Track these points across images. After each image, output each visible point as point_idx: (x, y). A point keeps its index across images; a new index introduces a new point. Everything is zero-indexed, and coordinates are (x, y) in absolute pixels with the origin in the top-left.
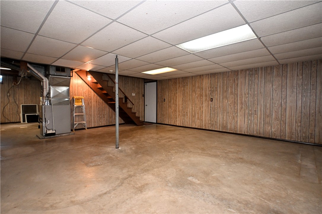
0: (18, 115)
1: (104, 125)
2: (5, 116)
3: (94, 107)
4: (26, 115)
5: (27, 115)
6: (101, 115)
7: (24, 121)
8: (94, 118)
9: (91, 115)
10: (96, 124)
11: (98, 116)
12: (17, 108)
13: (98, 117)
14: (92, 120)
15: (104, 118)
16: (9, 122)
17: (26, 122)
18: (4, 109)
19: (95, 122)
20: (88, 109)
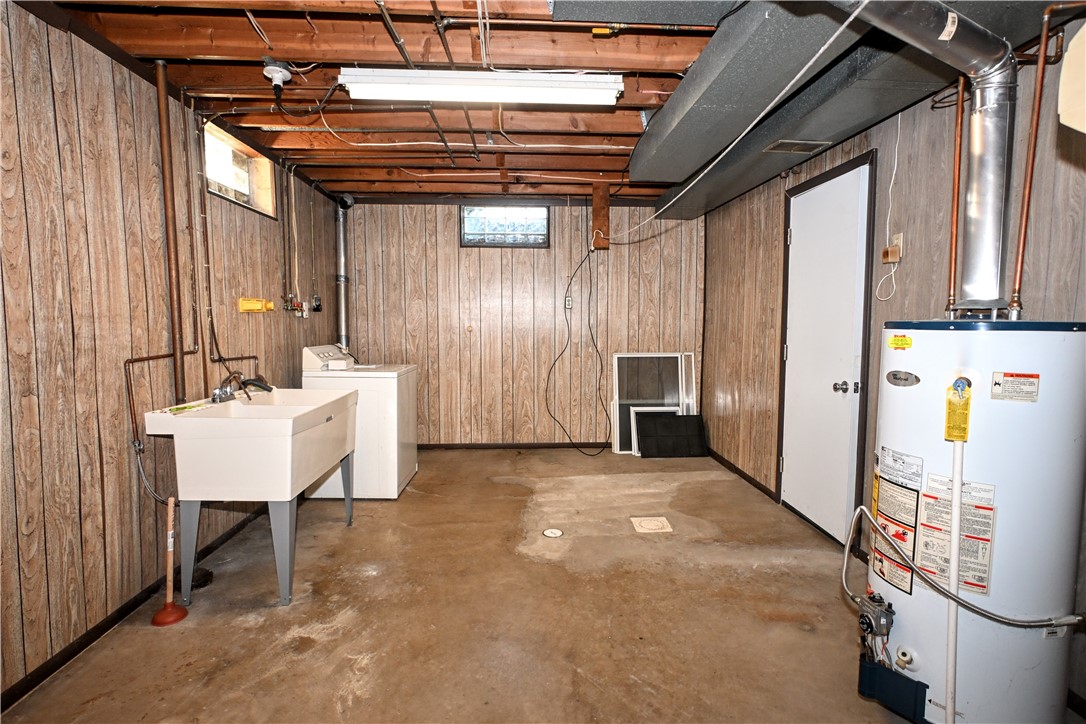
0: (600, 407)
2: (552, 409)
4: (633, 410)
5: (637, 414)
7: (626, 444)
12: (599, 375)
16: (568, 441)
17: (635, 451)
18: (552, 377)
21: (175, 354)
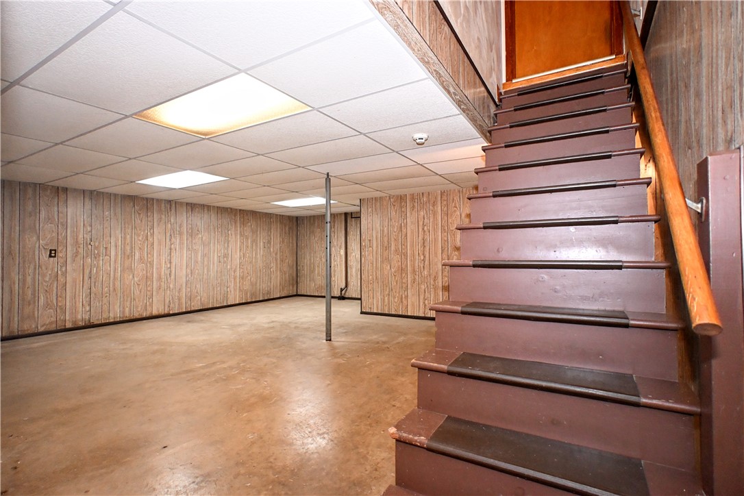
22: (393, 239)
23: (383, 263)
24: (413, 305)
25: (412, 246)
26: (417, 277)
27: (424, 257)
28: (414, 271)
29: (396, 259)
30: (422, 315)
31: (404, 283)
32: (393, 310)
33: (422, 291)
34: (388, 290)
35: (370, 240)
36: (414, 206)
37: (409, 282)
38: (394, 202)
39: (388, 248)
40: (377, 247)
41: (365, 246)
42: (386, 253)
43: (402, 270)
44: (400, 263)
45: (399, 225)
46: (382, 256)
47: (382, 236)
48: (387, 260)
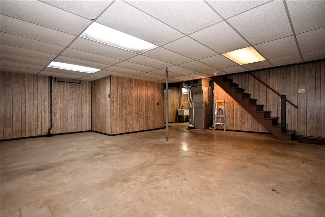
1: (247, 131)
3: (236, 110)
6: (244, 119)
8: (236, 121)
9: (233, 118)
10: (238, 128)
11: (241, 119)
13: (241, 121)
14: (234, 123)
15: (248, 123)
19: (237, 125)
20: (230, 112)
21: (179, 106)
22: (127, 98)
23: (123, 109)
24: (135, 127)
25: (135, 102)
26: (137, 115)
27: (140, 106)
28: (136, 112)
29: (128, 108)
30: (139, 130)
31: (132, 118)
32: (127, 130)
33: (139, 120)
34: (125, 122)
35: (116, 98)
36: (136, 85)
37: (134, 117)
38: (128, 81)
39: (125, 102)
40: (120, 101)
41: (113, 100)
42: (124, 105)
43: (131, 112)
44: (130, 109)
45: (130, 92)
46: (122, 105)
47: (123, 96)
48: (124, 107)
